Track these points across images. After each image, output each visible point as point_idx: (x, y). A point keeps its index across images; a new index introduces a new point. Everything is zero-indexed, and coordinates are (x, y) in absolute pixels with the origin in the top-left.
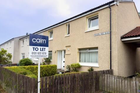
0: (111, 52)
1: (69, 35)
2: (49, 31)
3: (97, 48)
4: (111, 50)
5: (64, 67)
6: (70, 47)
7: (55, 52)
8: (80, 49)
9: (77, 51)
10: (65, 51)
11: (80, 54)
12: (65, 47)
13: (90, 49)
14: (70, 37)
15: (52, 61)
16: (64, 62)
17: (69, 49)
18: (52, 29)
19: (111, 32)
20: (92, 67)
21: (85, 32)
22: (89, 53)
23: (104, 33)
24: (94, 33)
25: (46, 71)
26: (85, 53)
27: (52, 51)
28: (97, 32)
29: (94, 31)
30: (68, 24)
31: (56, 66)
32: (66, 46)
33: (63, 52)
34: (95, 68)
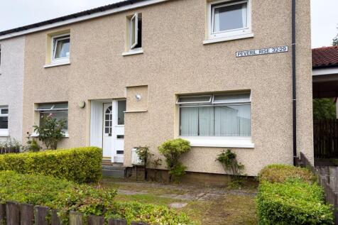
0: (294, 103)
1: (139, 50)
2: (51, 36)
3: (246, 93)
4: (294, 97)
5: (119, 152)
6: (144, 90)
7: (82, 105)
9: (174, 101)
10: (122, 103)
12: (125, 90)
13: (218, 95)
14: (145, 56)
15: (67, 135)
16: (119, 137)
17: (139, 96)
18: (67, 28)
19: (294, 47)
20: (229, 149)
21: (205, 42)
23: (271, 51)
24: (234, 48)
26: (198, 109)
27: (67, 103)
28: (245, 46)
29: (237, 42)
32: (128, 88)
33: (115, 106)
34: (240, 151)
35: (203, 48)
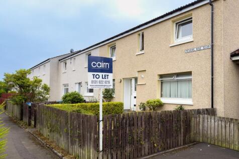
0: (212, 79)
1: (143, 52)
2: (109, 46)
3: (189, 73)
4: (212, 75)
5: (135, 105)
6: (144, 72)
7: (120, 81)
8: (161, 76)
9: (157, 78)
10: (136, 79)
11: (162, 83)
12: (137, 73)
13: (178, 75)
14: (144, 55)
15: (114, 96)
16: (135, 97)
17: (142, 76)
18: (115, 42)
19: (212, 46)
20: (181, 105)
21: (171, 46)
22: (178, 81)
23: (202, 48)
24: (184, 48)
25: (106, 112)
26: (170, 82)
27: (114, 80)
28: (189, 47)
29: (185, 44)
30: (141, 33)
31: (122, 105)
32: (139, 71)
33: (133, 81)
34: (184, 106)
35: (170, 49)
